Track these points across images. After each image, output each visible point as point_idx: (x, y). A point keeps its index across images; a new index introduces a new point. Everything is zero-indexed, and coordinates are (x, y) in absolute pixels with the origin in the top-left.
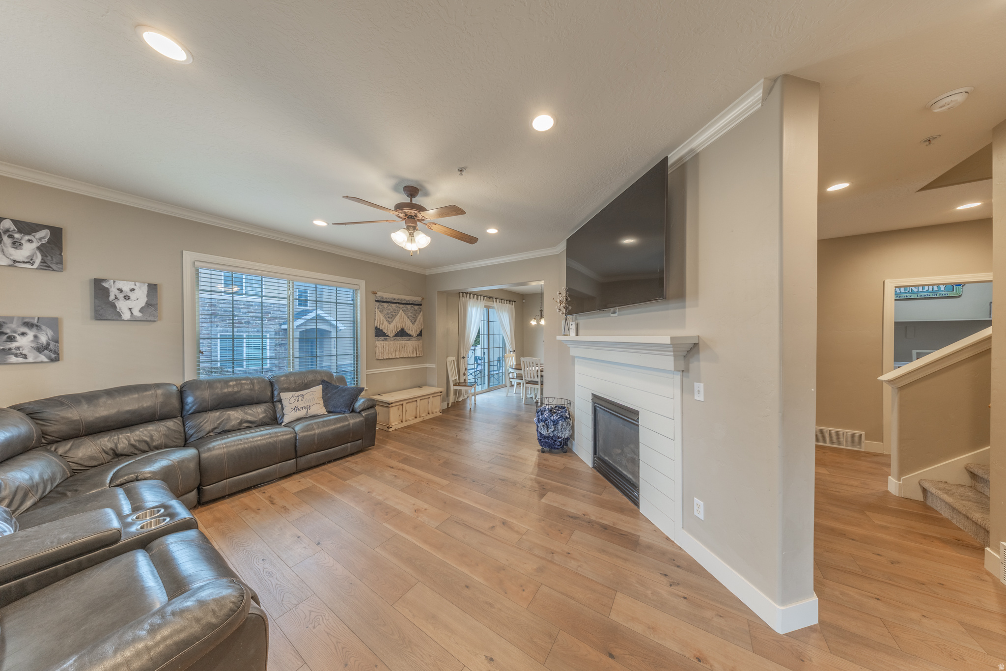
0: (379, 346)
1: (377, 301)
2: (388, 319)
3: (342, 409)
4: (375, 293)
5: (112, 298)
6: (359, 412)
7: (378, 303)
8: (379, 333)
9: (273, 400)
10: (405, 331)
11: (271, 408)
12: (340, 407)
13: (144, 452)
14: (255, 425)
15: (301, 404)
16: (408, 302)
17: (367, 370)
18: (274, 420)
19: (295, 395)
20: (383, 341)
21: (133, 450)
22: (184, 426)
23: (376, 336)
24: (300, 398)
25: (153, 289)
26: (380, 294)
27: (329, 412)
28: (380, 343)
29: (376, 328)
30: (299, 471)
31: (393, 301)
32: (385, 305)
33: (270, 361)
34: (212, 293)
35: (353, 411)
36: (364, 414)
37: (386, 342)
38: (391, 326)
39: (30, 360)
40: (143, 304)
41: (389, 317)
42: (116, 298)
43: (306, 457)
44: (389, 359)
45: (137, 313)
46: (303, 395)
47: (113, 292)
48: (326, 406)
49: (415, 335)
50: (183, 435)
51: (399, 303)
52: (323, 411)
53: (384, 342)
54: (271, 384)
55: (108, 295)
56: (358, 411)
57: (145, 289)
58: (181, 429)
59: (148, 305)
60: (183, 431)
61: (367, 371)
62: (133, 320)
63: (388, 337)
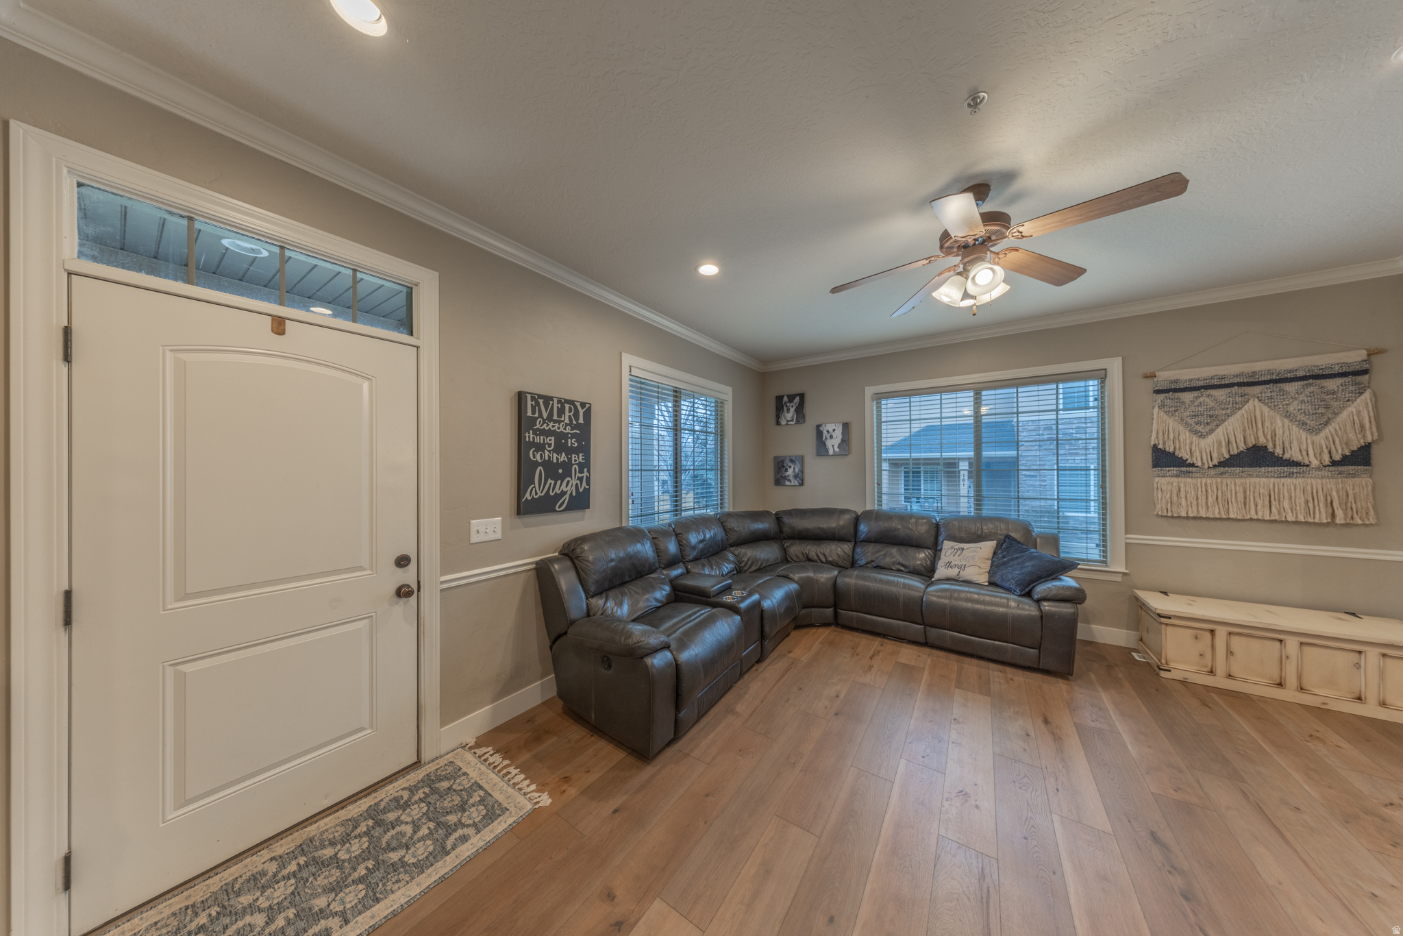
0: (1164, 488)
1: (1158, 392)
2: (1199, 428)
3: (1011, 586)
4: (1153, 376)
5: (824, 438)
6: (1038, 601)
7: (1162, 396)
8: (1164, 459)
9: (937, 548)
10: (1273, 453)
11: (929, 556)
12: (1009, 580)
13: (823, 562)
14: (907, 570)
15: (956, 560)
16: (1289, 375)
17: (1126, 533)
18: (927, 573)
19: (955, 547)
20: (1178, 476)
21: (815, 558)
22: (854, 550)
23: (1155, 465)
24: (959, 552)
25: (846, 426)
26: (1166, 376)
27: (991, 584)
28: (1166, 483)
29: (1155, 448)
30: (925, 644)
31: (1215, 382)
32: (1187, 397)
33: (948, 499)
34: (888, 423)
35: (1029, 595)
36: (1046, 606)
37: (1189, 480)
38: (1208, 443)
39: (792, 484)
40: (839, 441)
41: (1198, 423)
42: (826, 438)
43: (938, 630)
44: (1201, 518)
45: (837, 449)
46: (963, 549)
47: (825, 433)
48: (991, 573)
49: (1315, 463)
50: (851, 559)
51: (1240, 385)
52: (983, 579)
53: (1180, 479)
54: (937, 526)
55: (822, 437)
56: (1036, 597)
57: (841, 427)
58: (850, 553)
59: (843, 441)
60: (851, 555)
61: (1128, 536)
62: (835, 455)
63: (1194, 469)
